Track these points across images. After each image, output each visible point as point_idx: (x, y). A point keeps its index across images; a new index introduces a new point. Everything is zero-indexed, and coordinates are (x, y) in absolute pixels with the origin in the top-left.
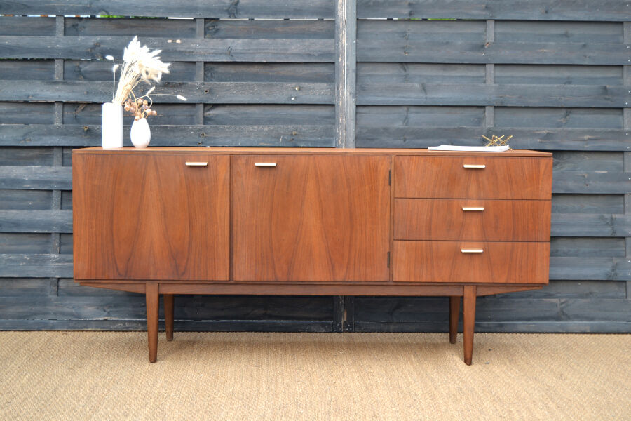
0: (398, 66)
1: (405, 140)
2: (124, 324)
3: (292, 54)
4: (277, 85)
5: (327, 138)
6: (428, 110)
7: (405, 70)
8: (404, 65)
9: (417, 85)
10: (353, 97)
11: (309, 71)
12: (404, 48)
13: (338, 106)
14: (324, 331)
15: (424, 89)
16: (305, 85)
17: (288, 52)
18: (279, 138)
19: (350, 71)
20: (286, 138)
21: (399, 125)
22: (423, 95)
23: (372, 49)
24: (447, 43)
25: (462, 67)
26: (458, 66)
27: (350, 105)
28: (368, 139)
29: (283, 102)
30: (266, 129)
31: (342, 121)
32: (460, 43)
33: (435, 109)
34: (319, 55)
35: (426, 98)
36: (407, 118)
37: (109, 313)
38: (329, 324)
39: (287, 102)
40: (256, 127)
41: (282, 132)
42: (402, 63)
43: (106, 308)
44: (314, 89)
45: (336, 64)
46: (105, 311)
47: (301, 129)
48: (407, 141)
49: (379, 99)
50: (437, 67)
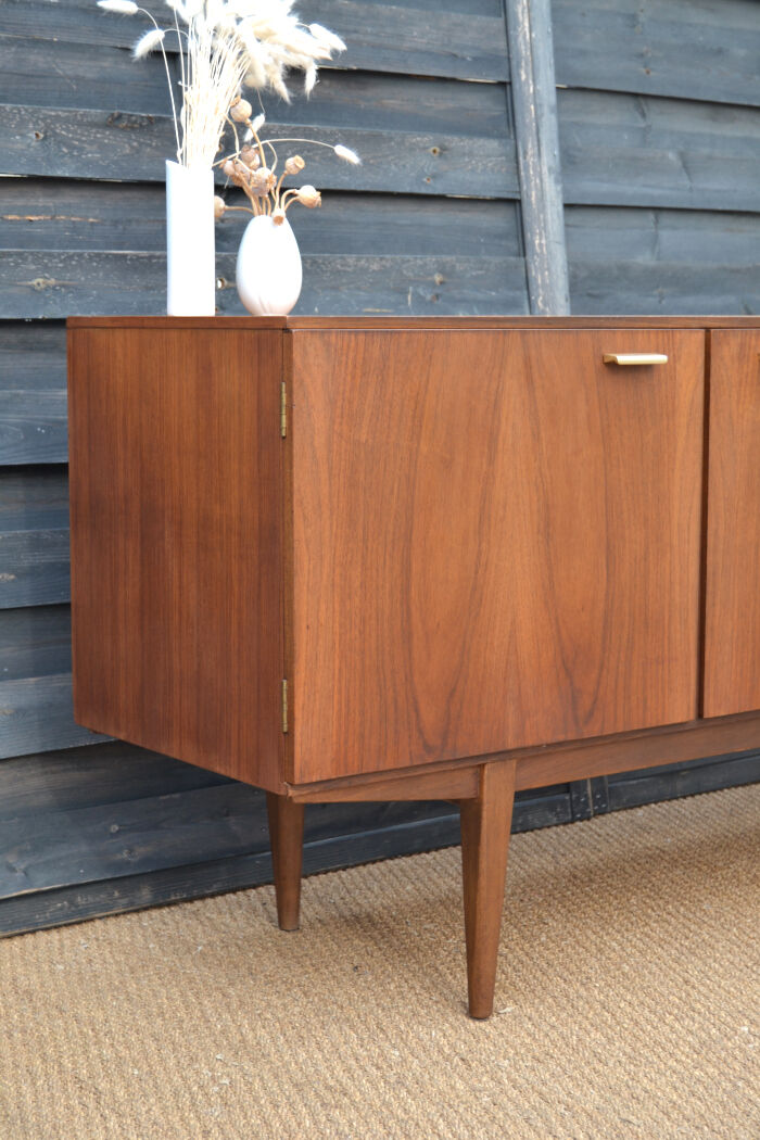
0: (630, 104)
1: (662, 297)
2: (72, 903)
3: (416, 51)
4: (391, 139)
5: (511, 294)
6: (692, 220)
7: (643, 115)
8: (642, 101)
9: (672, 156)
10: (557, 182)
11: (451, 105)
12: (641, 55)
13: (530, 203)
14: (555, 820)
15: (687, 166)
16: (454, 141)
17: (407, 45)
18: (404, 292)
19: (546, 109)
20: (421, 291)
21: (645, 259)
22: (685, 182)
23: (583, 53)
24: (720, 51)
25: (744, 115)
26: (736, 113)
27: (553, 205)
28: (590, 295)
29: (407, 189)
30: (375, 267)
31: (540, 245)
32: (742, 52)
33: (705, 220)
34: (475, 59)
35: (691, 189)
36: (655, 240)
37: (25, 872)
38: (563, 802)
39: (416, 190)
40: (351, 259)
41: (411, 274)
42: (635, 95)
43: (11, 859)
44: (471, 154)
45: (516, 86)
46: (13, 870)
47: (454, 266)
48: (664, 302)
49: (605, 188)
50: (703, 111)
